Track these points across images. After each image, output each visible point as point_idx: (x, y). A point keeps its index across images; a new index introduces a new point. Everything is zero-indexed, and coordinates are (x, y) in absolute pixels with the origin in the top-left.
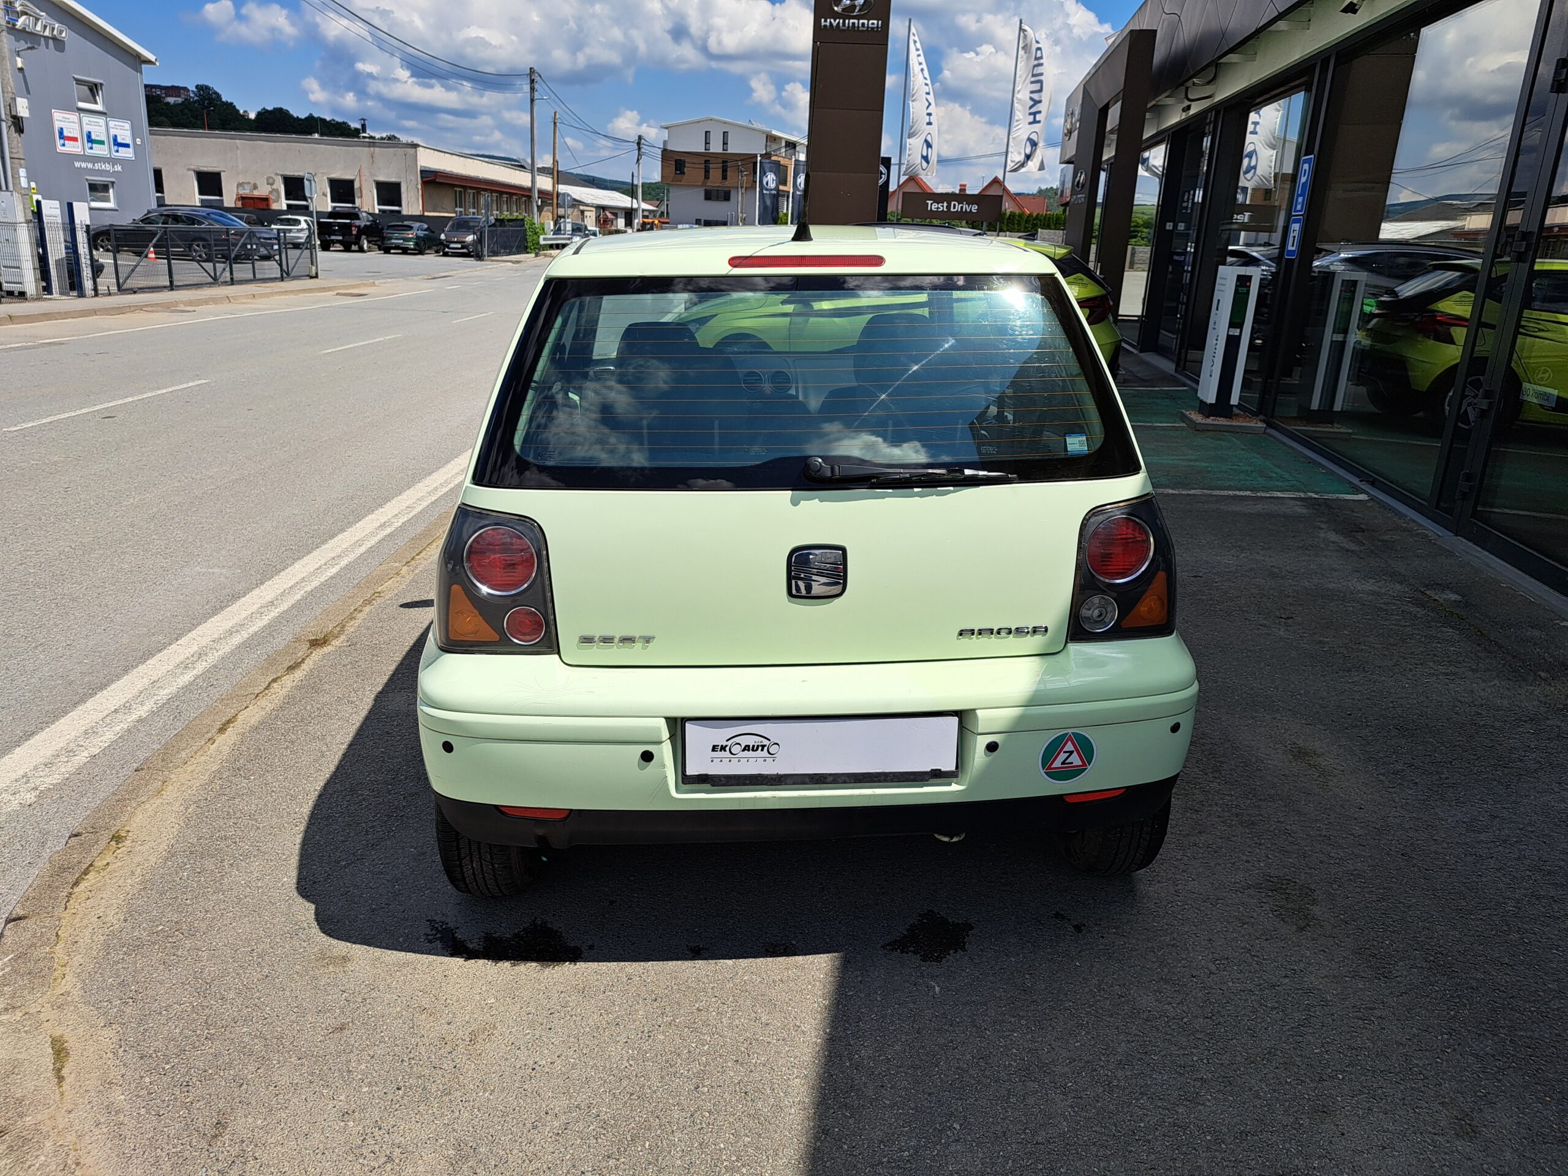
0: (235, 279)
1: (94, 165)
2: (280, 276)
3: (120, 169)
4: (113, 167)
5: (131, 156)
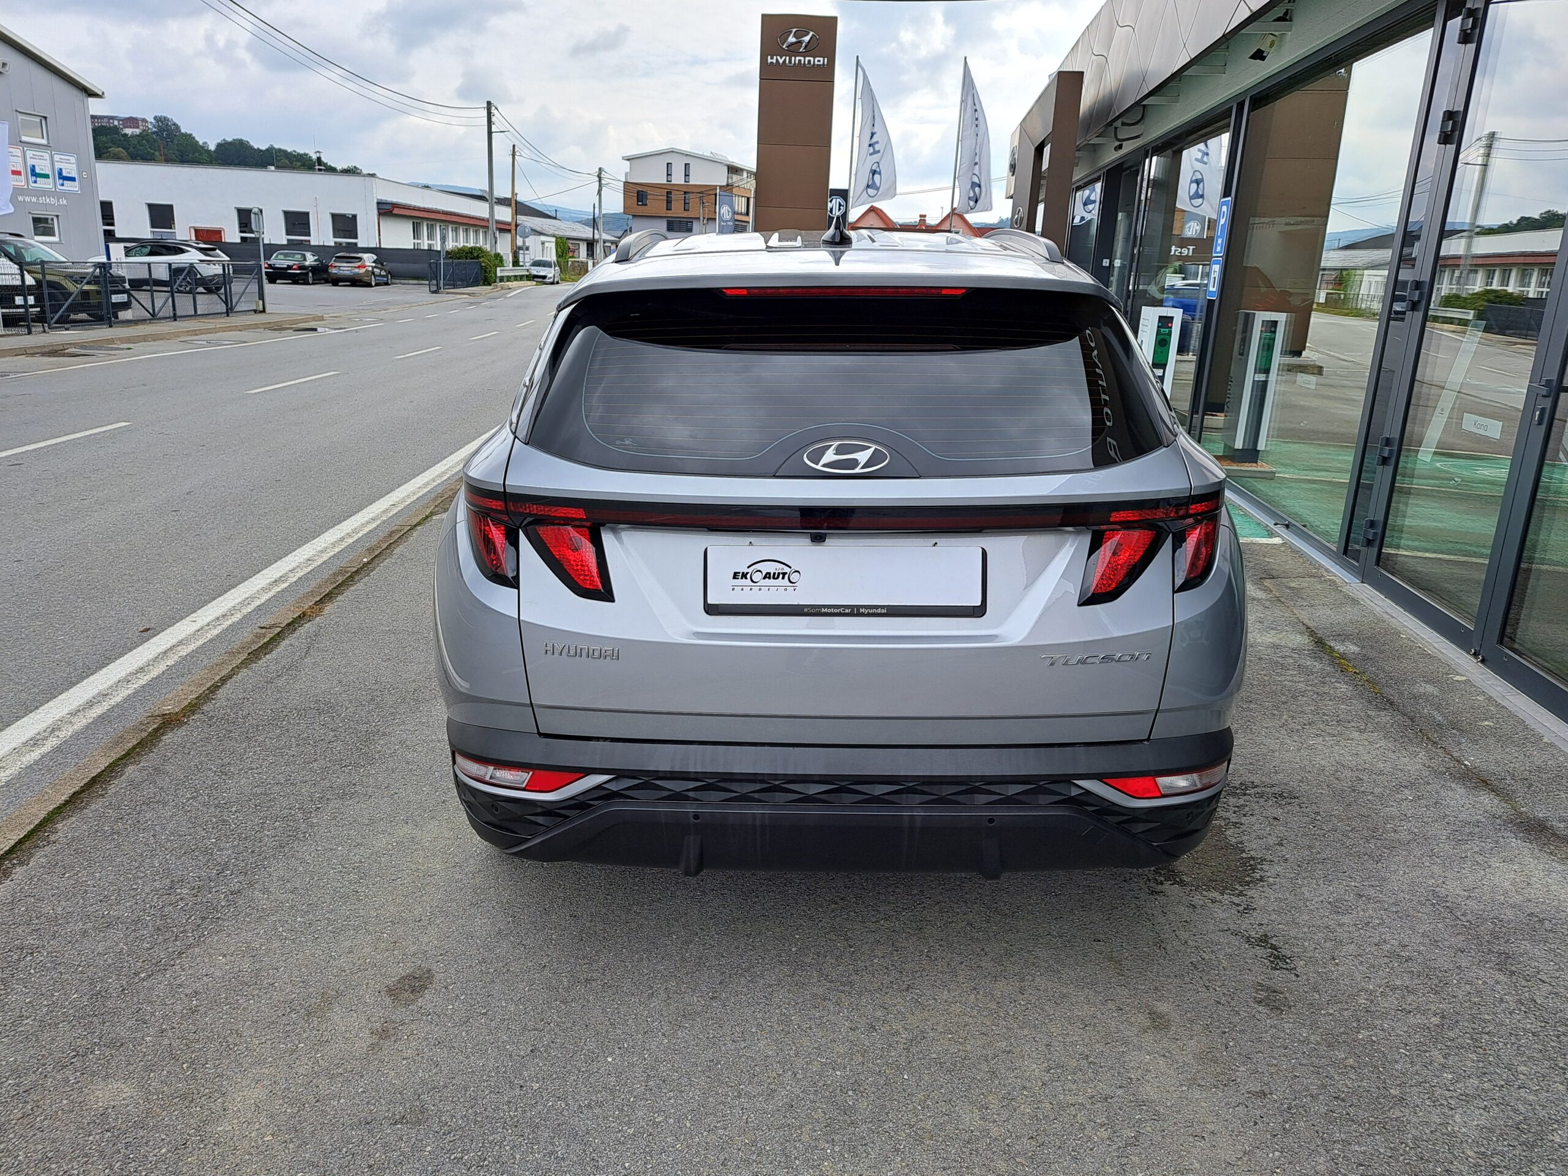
0: (178, 313)
1: (38, 199)
2: (225, 311)
3: (65, 202)
4: (58, 201)
5: (77, 189)
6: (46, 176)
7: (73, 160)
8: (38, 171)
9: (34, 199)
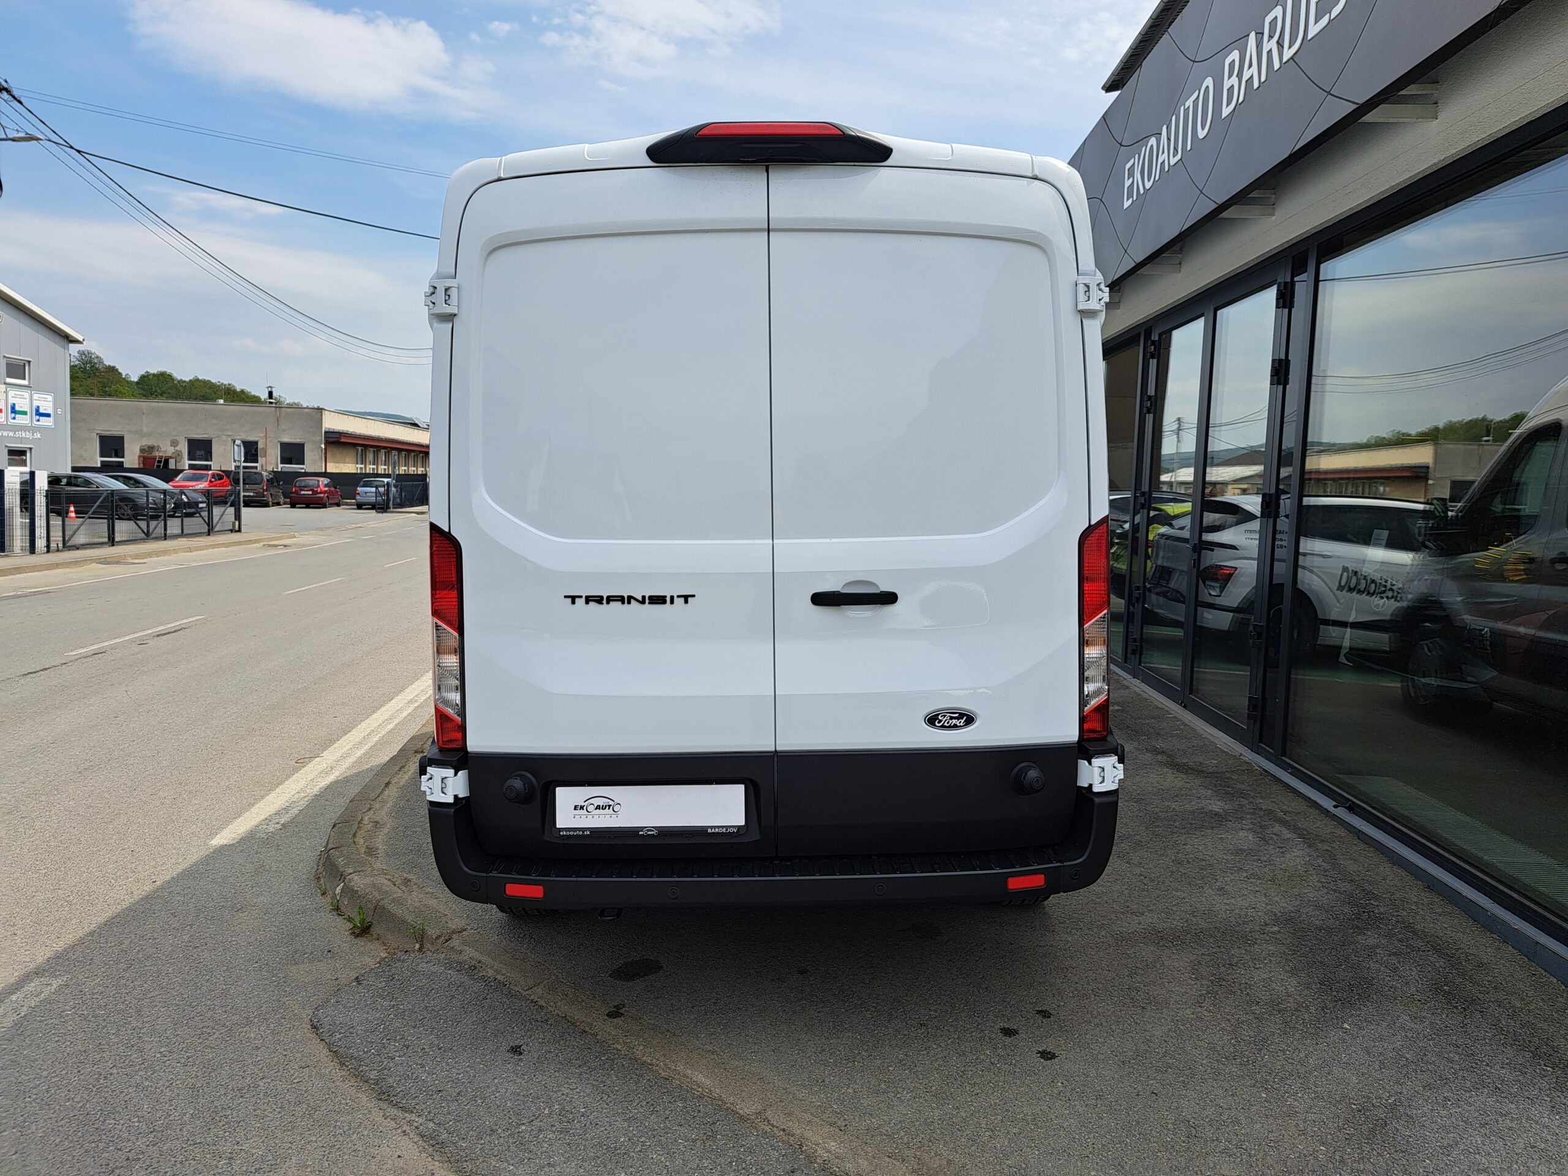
0: (168, 535)
1: (15, 433)
2: (206, 530)
3: (39, 436)
4: (33, 435)
5: (51, 424)
6: (25, 413)
7: (50, 398)
8: (17, 408)
9: (11, 434)
